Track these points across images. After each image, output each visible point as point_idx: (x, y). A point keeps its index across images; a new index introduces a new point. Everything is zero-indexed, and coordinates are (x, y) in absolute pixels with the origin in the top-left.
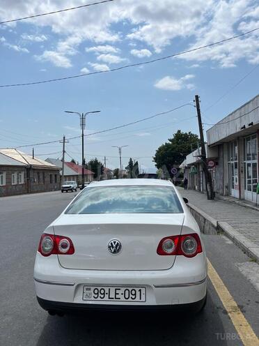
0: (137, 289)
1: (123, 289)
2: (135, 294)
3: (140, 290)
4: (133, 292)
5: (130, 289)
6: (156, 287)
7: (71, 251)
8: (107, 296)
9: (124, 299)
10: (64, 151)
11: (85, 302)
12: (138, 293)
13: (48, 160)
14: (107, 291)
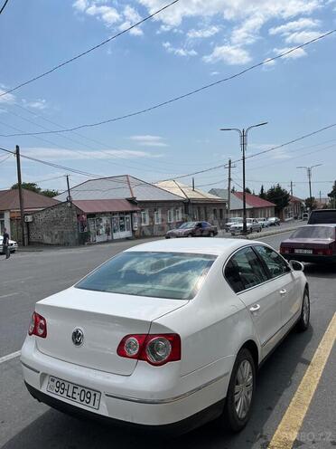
0: (93, 393)
1: (80, 389)
2: (90, 398)
3: (95, 395)
4: (89, 395)
5: (87, 391)
6: (107, 395)
7: (44, 335)
8: (66, 392)
9: (78, 400)
10: (230, 179)
11: (48, 393)
12: (93, 397)
13: (212, 192)
14: (66, 388)
